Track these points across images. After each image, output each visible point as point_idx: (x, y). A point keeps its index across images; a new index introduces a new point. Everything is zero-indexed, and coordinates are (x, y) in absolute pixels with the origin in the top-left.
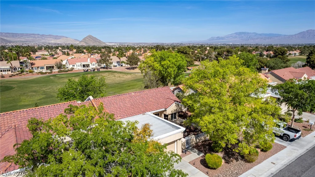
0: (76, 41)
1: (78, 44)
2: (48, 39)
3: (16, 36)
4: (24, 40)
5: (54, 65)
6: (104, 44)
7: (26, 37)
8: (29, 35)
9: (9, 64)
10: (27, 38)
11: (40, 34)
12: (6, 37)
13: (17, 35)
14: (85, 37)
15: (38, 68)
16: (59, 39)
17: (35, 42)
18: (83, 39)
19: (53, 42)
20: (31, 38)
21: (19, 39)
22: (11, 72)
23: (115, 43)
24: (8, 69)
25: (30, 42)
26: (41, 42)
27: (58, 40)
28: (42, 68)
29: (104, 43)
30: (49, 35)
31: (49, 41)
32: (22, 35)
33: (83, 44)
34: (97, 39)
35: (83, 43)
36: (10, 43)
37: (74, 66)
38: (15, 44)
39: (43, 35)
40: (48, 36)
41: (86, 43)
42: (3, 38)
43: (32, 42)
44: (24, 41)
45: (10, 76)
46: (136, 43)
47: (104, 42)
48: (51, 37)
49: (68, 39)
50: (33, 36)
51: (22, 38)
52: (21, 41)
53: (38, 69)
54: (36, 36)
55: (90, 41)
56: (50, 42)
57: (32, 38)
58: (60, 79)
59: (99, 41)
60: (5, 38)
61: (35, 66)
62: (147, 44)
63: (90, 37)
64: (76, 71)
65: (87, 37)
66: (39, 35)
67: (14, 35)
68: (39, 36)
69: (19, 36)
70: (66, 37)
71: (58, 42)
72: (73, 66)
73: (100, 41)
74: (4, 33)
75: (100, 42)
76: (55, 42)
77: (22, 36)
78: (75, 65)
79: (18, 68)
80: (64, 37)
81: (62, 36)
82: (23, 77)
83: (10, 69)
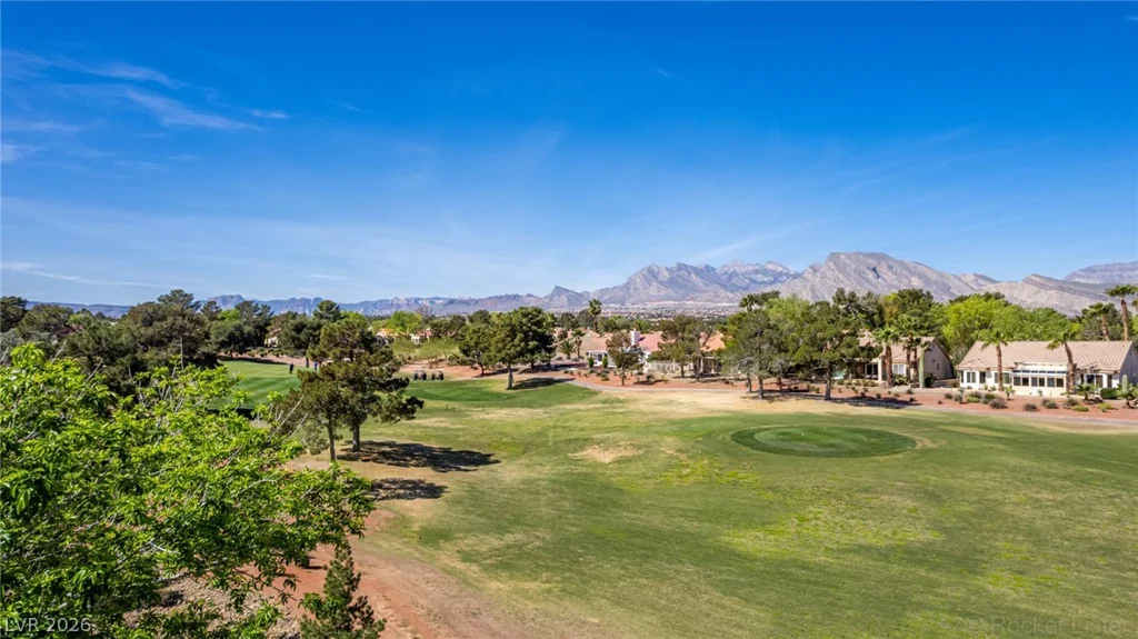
9: (1061, 352)
22: (1064, 390)
24: (1056, 376)
79: (1110, 376)
82: (1082, 418)
83: (1063, 376)
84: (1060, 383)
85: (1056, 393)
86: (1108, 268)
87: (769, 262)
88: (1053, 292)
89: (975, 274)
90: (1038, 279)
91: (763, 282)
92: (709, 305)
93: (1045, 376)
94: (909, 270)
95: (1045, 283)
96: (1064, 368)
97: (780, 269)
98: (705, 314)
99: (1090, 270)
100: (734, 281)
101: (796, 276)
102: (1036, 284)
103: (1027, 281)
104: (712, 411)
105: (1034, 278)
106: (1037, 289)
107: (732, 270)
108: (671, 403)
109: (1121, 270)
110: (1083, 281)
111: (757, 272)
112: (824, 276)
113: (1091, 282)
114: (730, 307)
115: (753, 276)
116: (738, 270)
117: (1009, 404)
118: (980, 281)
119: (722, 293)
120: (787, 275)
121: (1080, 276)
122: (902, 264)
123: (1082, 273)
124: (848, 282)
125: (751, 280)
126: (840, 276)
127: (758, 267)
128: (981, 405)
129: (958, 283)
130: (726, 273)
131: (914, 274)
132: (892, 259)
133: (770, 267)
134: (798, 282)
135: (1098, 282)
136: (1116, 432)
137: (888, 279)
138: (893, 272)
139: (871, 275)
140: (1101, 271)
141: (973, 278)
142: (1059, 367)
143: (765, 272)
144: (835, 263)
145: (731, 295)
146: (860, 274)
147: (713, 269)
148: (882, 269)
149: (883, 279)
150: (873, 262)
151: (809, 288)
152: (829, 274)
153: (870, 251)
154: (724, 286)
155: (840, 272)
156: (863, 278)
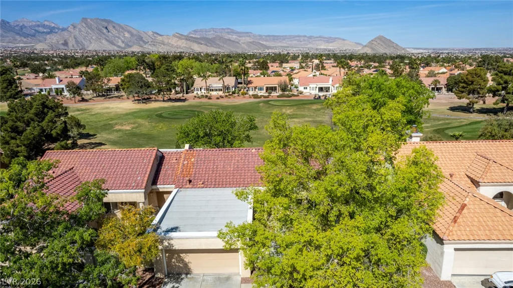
0: (358, 46)
1: (359, 50)
2: (317, 42)
3: (277, 40)
4: (285, 45)
5: (277, 86)
6: (403, 51)
7: (289, 40)
8: (294, 38)
9: (221, 81)
10: (290, 42)
11: (308, 36)
12: (266, 41)
13: (279, 38)
14: (373, 38)
15: (255, 88)
16: (332, 42)
17: (298, 47)
18: (370, 42)
19: (322, 47)
20: (294, 42)
21: (280, 44)
22: (222, 92)
23: (425, 49)
24: (220, 88)
25: (292, 47)
26: (307, 48)
27: (330, 44)
28: (261, 89)
29: (404, 49)
30: (320, 37)
31: (317, 45)
32: (284, 38)
33: (368, 50)
34: (392, 41)
35: (367, 48)
36: (268, 49)
37: (306, 88)
38: (273, 51)
39: (310, 37)
40: (317, 39)
41: (373, 49)
42: (262, 42)
43: (295, 48)
44: (286, 47)
45: (218, 98)
46: (466, 50)
47: (403, 47)
48: (321, 40)
49: (346, 42)
50: (298, 38)
51: (284, 41)
52: (281, 47)
53: (255, 90)
54: (302, 39)
55: (379, 46)
56: (319, 47)
57: (296, 42)
58: (269, 107)
59: (394, 45)
60: (264, 43)
61: (253, 85)
62: (492, 50)
63: (381, 38)
64: (305, 96)
65: (376, 38)
66: (305, 36)
67: (275, 38)
68: (306, 38)
69: (280, 39)
70: (344, 40)
71: (329, 47)
72: (304, 88)
73: (397, 45)
74: (264, 36)
75: (396, 47)
76: (325, 47)
77: (284, 40)
78: (308, 88)
79: (232, 87)
80: (339, 39)
81: (337, 38)
82: (230, 100)
83: (222, 88)
84: (221, 90)
85: (221, 93)
86: (201, 31)
87: (45, 21)
88: (184, 40)
89: (153, 32)
90: (178, 35)
91: (44, 32)
92: (11, 45)
93: (218, 88)
94: (123, 28)
95: (181, 37)
96: (222, 86)
97: (53, 25)
98: (11, 51)
99: (195, 31)
100: (24, 30)
101: (63, 30)
102: (177, 37)
103: (174, 36)
104: (130, 110)
105: (176, 34)
106: (178, 39)
107: (21, 24)
108: (108, 108)
109: (206, 31)
110: (194, 36)
111: (38, 26)
112: (80, 31)
113: (196, 36)
114: (26, 47)
115: (37, 28)
116: (25, 24)
117: (212, 97)
118: (155, 35)
119: (18, 37)
120: (58, 29)
121: (192, 34)
122: (119, 25)
123: (193, 32)
124: (94, 34)
125: (35, 30)
126: (89, 30)
127: (39, 23)
128: (204, 99)
129: (145, 35)
130: (17, 26)
131: (126, 31)
132: (114, 23)
133: (46, 23)
134: (65, 33)
135: (199, 37)
136: (239, 103)
137: (114, 33)
138: (116, 30)
139: (105, 31)
140: (199, 32)
141: (152, 33)
142: (220, 85)
143: (44, 26)
144: (85, 24)
145: (25, 40)
146: (100, 30)
147: (8, 23)
148: (110, 28)
149: (111, 33)
150: (105, 24)
151: (73, 37)
152: (83, 29)
153: (102, 18)
154: (18, 34)
155: (89, 28)
156: (101, 32)
